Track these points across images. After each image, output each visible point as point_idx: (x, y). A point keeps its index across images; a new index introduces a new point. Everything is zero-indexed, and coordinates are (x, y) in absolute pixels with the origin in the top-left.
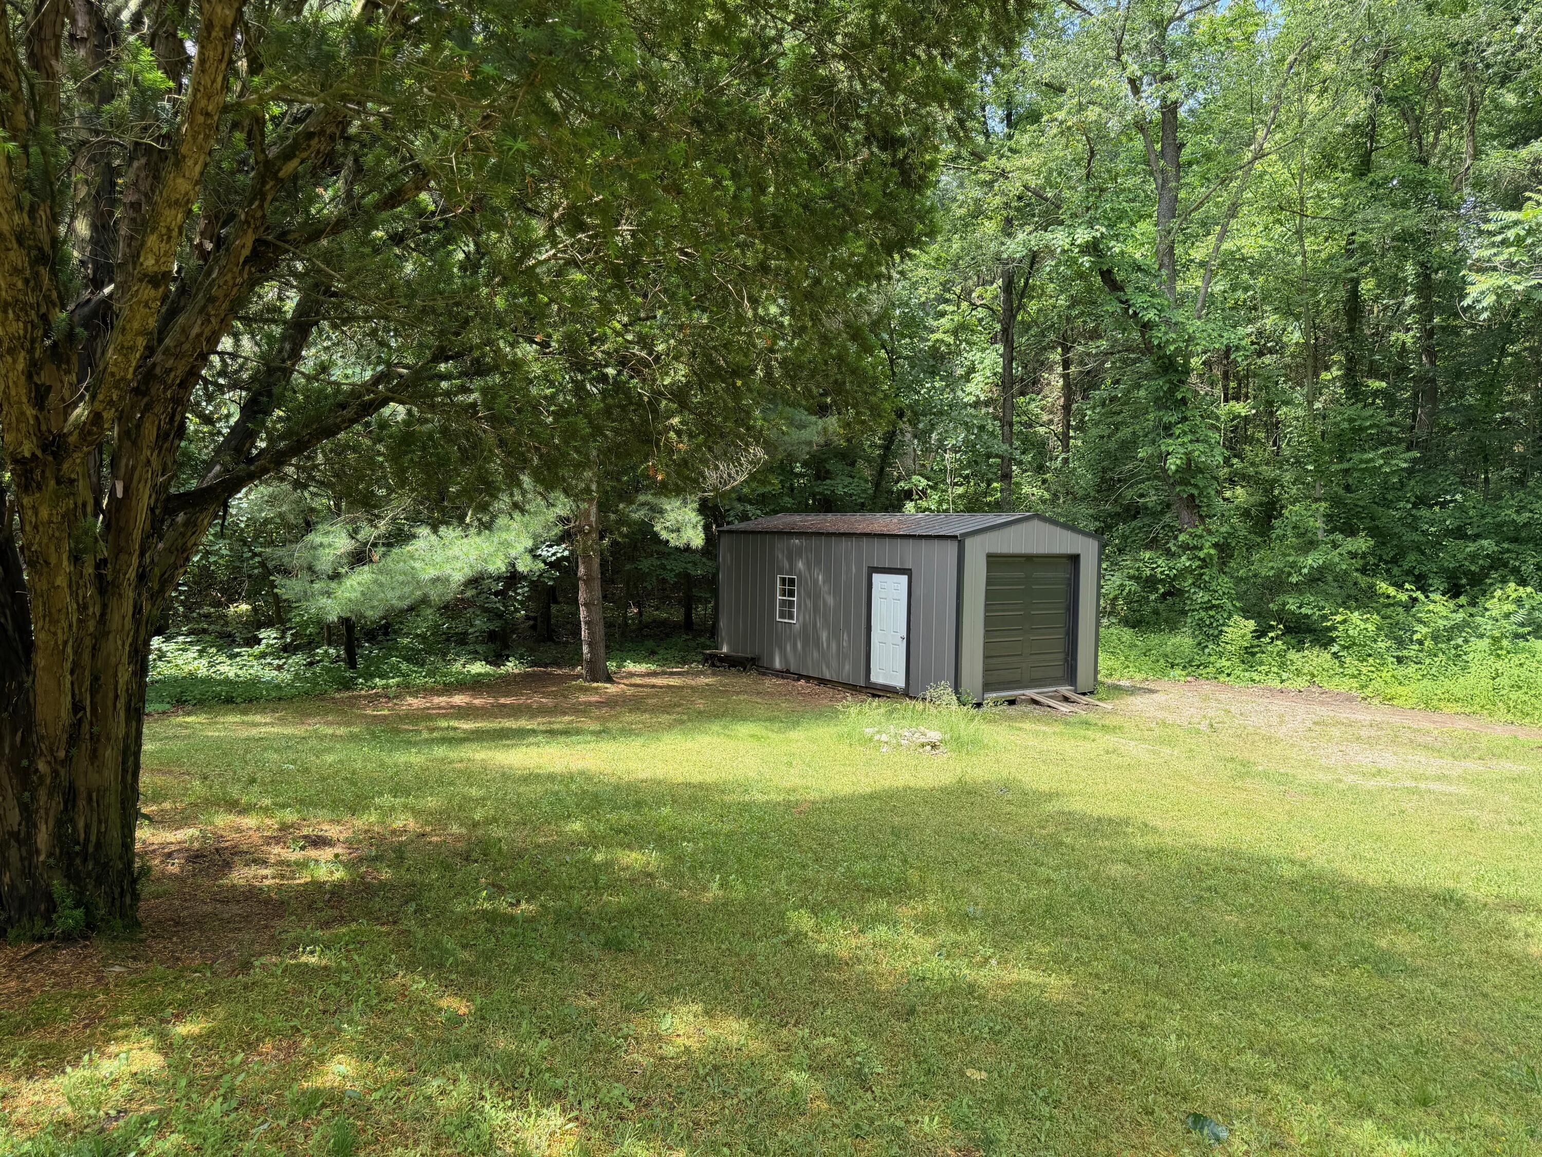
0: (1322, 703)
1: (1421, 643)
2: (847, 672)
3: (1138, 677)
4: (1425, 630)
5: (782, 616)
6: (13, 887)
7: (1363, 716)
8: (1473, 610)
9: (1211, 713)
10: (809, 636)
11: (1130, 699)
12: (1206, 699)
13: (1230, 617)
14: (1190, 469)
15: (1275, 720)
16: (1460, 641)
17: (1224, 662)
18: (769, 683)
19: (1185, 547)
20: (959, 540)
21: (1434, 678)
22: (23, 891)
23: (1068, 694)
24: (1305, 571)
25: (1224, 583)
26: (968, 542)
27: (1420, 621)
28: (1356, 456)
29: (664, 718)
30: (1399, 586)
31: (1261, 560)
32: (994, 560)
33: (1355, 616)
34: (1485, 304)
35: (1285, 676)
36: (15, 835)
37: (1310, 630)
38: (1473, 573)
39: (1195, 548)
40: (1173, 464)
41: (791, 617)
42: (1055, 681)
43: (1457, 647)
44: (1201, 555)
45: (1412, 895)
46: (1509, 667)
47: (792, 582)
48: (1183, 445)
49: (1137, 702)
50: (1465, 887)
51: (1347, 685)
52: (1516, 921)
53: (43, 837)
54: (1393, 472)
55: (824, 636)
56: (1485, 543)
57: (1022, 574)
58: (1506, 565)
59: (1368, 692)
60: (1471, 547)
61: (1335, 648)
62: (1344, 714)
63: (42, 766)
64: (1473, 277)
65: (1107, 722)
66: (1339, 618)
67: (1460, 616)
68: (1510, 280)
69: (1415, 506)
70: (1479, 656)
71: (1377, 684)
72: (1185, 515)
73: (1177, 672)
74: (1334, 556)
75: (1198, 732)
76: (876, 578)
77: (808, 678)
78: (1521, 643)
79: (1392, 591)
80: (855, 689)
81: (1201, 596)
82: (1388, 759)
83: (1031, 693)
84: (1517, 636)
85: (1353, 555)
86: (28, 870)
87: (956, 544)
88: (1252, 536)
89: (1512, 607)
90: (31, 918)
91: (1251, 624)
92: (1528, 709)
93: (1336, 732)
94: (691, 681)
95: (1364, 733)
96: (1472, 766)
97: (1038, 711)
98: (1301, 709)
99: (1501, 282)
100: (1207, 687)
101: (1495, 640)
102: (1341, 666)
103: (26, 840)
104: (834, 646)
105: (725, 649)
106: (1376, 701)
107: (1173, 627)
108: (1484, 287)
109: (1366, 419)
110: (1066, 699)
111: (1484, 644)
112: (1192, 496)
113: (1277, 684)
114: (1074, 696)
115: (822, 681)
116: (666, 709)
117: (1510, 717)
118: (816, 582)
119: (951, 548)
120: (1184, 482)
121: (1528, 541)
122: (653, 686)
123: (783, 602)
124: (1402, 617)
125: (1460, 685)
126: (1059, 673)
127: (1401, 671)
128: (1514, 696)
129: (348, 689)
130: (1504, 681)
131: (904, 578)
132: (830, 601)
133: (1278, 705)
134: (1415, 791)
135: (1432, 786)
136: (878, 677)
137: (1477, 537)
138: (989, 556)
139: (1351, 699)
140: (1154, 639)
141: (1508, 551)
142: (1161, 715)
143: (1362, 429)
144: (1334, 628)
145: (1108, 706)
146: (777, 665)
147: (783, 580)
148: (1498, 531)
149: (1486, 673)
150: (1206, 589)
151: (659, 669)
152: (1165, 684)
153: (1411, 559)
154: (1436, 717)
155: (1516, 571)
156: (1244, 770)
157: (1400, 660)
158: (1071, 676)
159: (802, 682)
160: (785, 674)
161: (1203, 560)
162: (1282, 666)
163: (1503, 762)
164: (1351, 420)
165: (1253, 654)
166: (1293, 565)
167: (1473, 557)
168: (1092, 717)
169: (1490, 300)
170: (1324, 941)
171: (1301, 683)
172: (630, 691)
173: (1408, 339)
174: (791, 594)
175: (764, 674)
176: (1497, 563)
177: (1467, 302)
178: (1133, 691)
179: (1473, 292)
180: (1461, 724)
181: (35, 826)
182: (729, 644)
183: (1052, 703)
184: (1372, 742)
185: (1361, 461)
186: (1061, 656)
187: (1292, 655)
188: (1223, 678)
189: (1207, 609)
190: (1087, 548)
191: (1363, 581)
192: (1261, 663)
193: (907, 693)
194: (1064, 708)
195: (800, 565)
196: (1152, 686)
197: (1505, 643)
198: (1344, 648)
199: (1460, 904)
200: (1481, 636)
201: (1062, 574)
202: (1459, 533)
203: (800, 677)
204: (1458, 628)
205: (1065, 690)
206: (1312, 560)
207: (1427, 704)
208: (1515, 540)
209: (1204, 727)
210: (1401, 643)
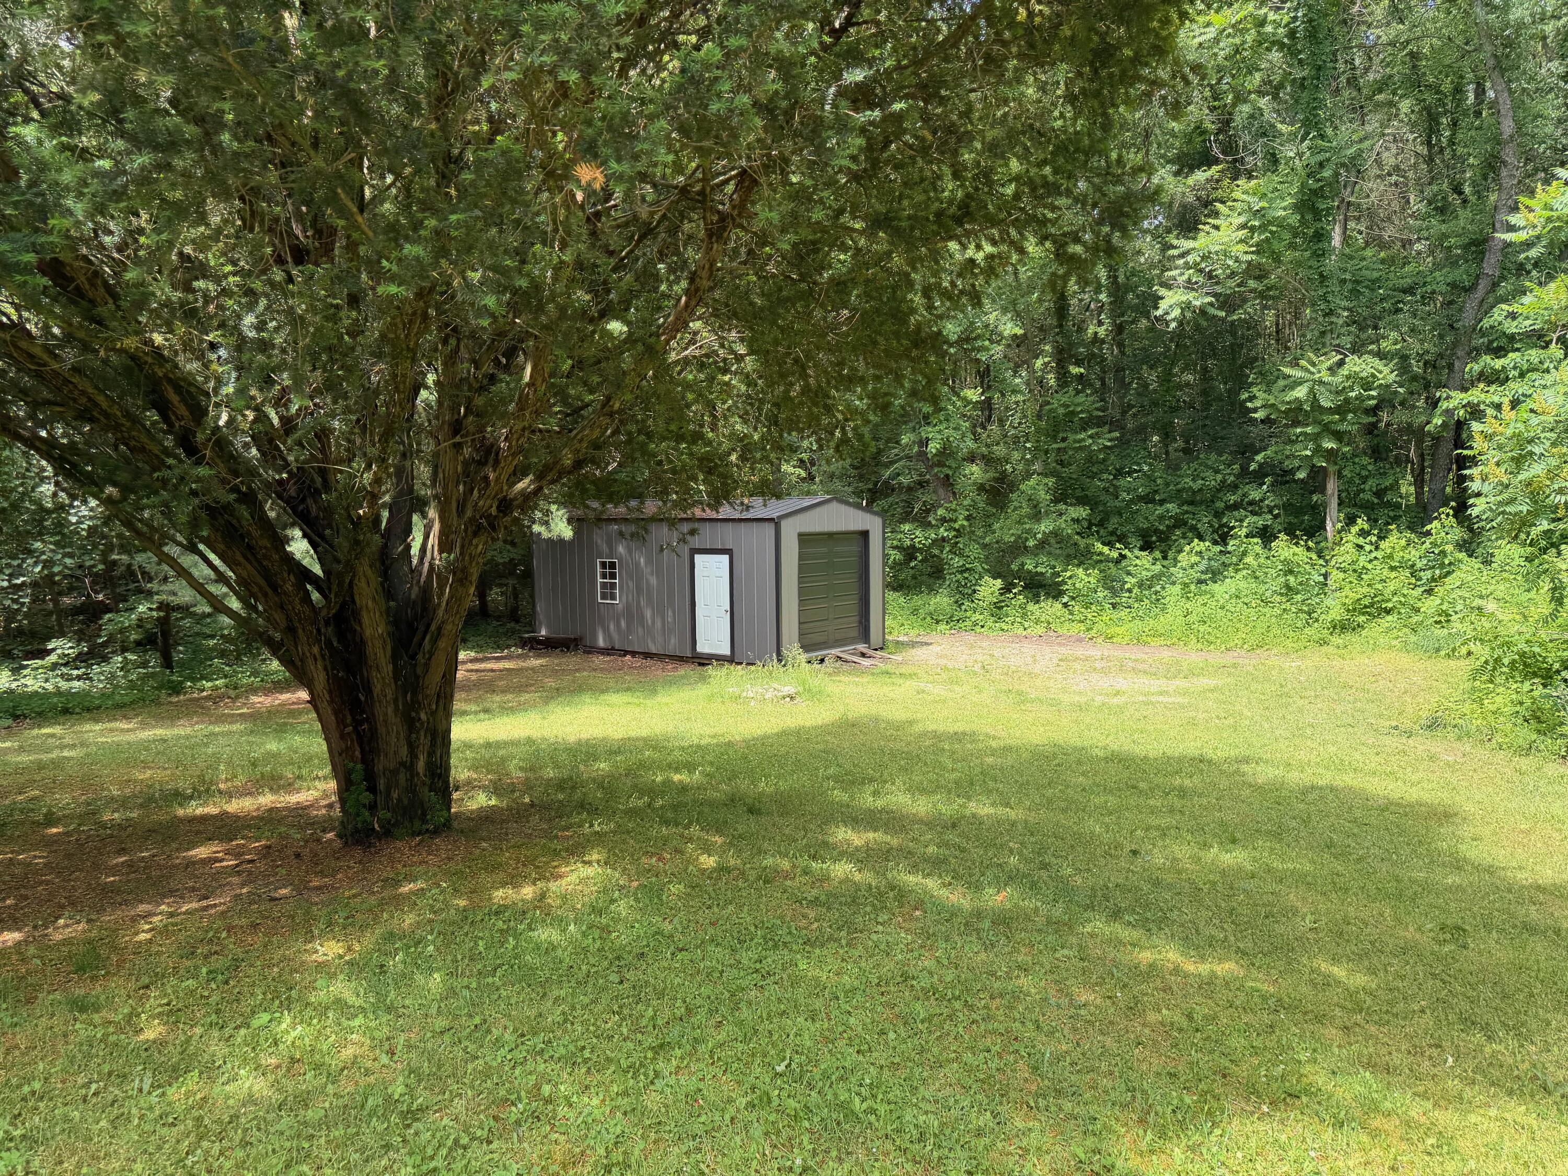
0: (1060, 644)
1: (1130, 591)
2: (673, 645)
3: (913, 633)
4: (1134, 580)
5: (604, 597)
6: (399, 800)
7: (1095, 653)
8: (1166, 563)
9: (980, 658)
10: (632, 614)
11: (913, 652)
12: (972, 647)
13: (981, 578)
14: (946, 452)
15: (1029, 660)
16: (1158, 588)
17: (977, 616)
18: (599, 660)
19: (943, 520)
20: (776, 522)
21: (1142, 619)
22: (406, 802)
23: (865, 651)
24: (1039, 536)
25: (974, 550)
26: (784, 524)
27: (1129, 573)
28: (1071, 437)
29: (525, 697)
30: (1110, 544)
31: (1002, 528)
32: (804, 539)
33: (1080, 572)
34: (1172, 315)
35: (1026, 624)
36: (402, 764)
37: (1041, 586)
38: (1162, 532)
39: (951, 520)
40: (933, 447)
41: (613, 598)
42: (853, 641)
43: (1156, 593)
44: (956, 526)
45: (1180, 760)
46: (1196, 606)
47: (612, 566)
48: (940, 432)
49: (918, 653)
50: (1209, 754)
51: (1077, 628)
52: (1245, 768)
53: (421, 765)
54: (1100, 450)
55: (648, 614)
56: (1170, 506)
57: (825, 550)
58: (1185, 524)
59: (1093, 633)
60: (1160, 511)
61: (1065, 599)
62: (1080, 652)
63: (423, 716)
64: (1162, 292)
65: (903, 671)
66: (1068, 574)
67: (1158, 568)
68: (1191, 296)
69: (1115, 477)
70: (1173, 599)
71: (1100, 626)
72: (941, 492)
73: (942, 627)
74: (1061, 523)
75: (975, 673)
76: (698, 558)
77: (633, 654)
78: (1203, 587)
79: (1106, 550)
80: (681, 659)
81: (957, 562)
82: (1122, 682)
83: (836, 651)
84: (1200, 582)
85: (1076, 521)
86: (411, 789)
87: (772, 525)
88: (990, 508)
89: (1198, 559)
90: (411, 819)
91: (999, 583)
92: (1212, 639)
93: (1077, 666)
94: (522, 664)
95: (1098, 665)
96: (1180, 683)
97: (845, 667)
98: (1047, 650)
99: (1184, 298)
100: (970, 637)
101: (1186, 585)
102: (1071, 613)
103: (410, 767)
104: (659, 624)
105: (543, 633)
106: (1100, 640)
107: (931, 590)
108: (1172, 301)
109: (1079, 404)
110: (863, 655)
111: (1177, 589)
112: (947, 476)
113: (1020, 631)
114: (871, 652)
115: (647, 655)
116: (521, 689)
117: (1199, 646)
118: (638, 564)
119: (770, 529)
120: (941, 464)
121: (1201, 502)
122: (492, 670)
123: (604, 585)
124: (1113, 571)
125: (1163, 622)
126: (854, 633)
127: (1116, 615)
128: (1202, 629)
129: (178, 693)
130: (1193, 618)
131: (726, 558)
132: (653, 581)
133: (1028, 649)
134: (1146, 704)
135: (1161, 698)
136: (703, 647)
137: (1162, 502)
138: (801, 536)
139: (1080, 640)
140: (918, 601)
141: (1187, 512)
142: (943, 662)
143: (1073, 413)
144: (1064, 582)
145: (898, 657)
146: (601, 643)
147: (603, 565)
148: (1177, 496)
149: (1179, 612)
150: (961, 555)
151: (480, 656)
152: (934, 637)
153: (1114, 521)
154: (1147, 649)
155: (1194, 529)
156: (1022, 698)
157: (1114, 606)
158: (865, 636)
159: (628, 657)
160: (608, 651)
161: (958, 531)
162: (1024, 616)
163: (1201, 679)
164: (1065, 406)
165: (1001, 608)
166: (1029, 531)
167: (1161, 518)
168: (889, 667)
169: (1176, 313)
170: (1142, 785)
171: (1040, 630)
172: (474, 677)
173: (1102, 331)
174: (613, 576)
175: (589, 653)
176: (1179, 523)
177: (1159, 313)
178: (913, 644)
179: (1163, 305)
180: (1166, 654)
181: (417, 757)
182: (548, 628)
183: (855, 659)
184: (1105, 672)
185: (1075, 441)
186: (857, 619)
187: (1031, 607)
188: (978, 629)
189: (962, 572)
190: (872, 524)
191: (1082, 543)
192: (1007, 616)
193: (731, 660)
194: (865, 662)
195: (621, 549)
196: (925, 639)
197: (1193, 587)
198: (1073, 598)
199: (1210, 762)
200: (1174, 583)
201: (855, 548)
202: (1148, 499)
203: (626, 653)
204: (1157, 577)
205: (862, 647)
206: (1045, 527)
207: (1139, 640)
208: (1191, 503)
209: (977, 668)
210: (1114, 592)
